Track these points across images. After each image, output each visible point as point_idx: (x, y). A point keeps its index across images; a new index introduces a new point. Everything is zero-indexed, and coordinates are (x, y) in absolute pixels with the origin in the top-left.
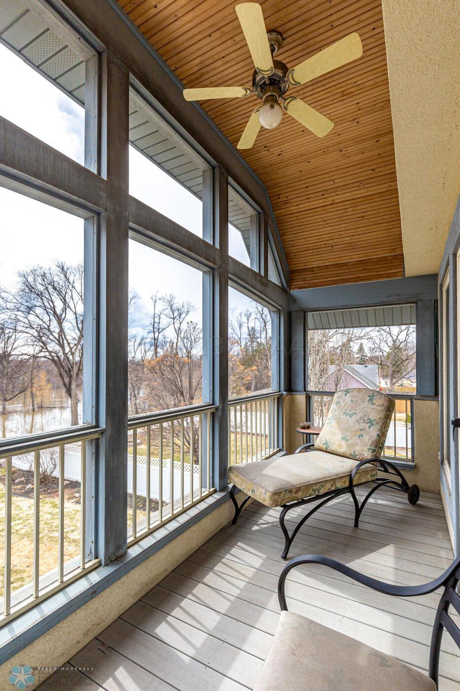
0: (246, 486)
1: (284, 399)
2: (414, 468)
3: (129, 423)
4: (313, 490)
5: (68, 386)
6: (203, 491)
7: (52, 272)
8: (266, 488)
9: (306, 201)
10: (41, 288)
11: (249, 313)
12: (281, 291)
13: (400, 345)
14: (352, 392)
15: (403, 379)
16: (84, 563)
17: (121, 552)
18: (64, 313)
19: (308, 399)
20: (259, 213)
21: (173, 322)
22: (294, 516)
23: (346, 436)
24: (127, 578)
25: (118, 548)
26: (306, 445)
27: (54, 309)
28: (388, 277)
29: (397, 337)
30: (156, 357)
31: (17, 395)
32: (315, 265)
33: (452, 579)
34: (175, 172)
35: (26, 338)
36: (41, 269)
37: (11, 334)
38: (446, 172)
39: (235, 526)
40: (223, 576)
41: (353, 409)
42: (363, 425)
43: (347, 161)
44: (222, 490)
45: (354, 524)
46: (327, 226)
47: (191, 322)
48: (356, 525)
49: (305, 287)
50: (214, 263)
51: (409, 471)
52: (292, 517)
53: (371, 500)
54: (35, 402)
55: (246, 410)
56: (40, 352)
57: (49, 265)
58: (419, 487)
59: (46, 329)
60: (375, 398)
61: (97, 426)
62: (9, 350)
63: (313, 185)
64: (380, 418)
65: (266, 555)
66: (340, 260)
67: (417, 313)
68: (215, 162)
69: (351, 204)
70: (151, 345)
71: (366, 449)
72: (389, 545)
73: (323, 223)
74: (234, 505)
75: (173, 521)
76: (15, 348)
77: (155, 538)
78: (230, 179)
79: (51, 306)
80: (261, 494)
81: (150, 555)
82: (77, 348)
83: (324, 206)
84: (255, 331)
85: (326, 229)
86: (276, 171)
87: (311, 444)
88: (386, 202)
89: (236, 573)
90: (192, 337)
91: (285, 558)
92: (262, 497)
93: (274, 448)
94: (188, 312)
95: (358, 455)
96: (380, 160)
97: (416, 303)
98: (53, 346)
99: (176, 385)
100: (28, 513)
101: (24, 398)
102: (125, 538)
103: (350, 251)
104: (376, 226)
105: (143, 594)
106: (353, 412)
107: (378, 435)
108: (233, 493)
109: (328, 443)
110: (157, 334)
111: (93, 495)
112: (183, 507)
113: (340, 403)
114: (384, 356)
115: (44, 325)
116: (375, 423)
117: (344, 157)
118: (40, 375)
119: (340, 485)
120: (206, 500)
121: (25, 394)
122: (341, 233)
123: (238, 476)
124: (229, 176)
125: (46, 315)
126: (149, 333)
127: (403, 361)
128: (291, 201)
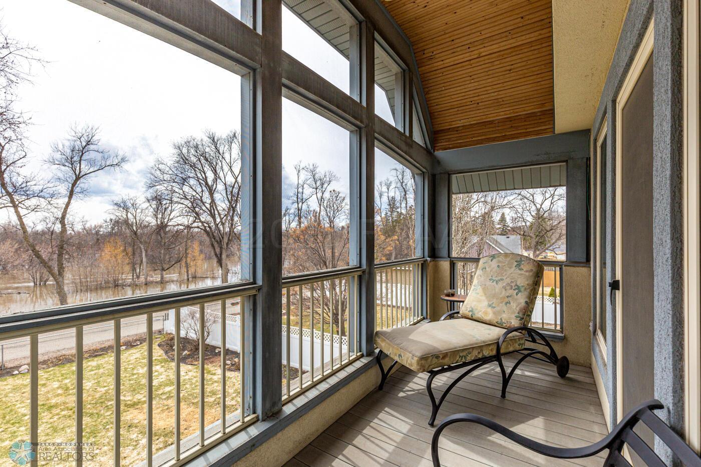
0: (392, 350)
1: (428, 265)
2: (563, 339)
3: (283, 281)
4: (460, 357)
5: (219, 256)
6: (351, 355)
7: (204, 143)
8: (414, 352)
9: (452, 55)
10: (194, 159)
11: (389, 182)
12: (425, 152)
13: (544, 214)
14: (498, 257)
15: (547, 251)
16: (244, 417)
17: (276, 409)
18: (215, 183)
19: (453, 265)
20: (404, 71)
21: (315, 193)
22: (439, 384)
23: (493, 303)
24: (282, 435)
25: (274, 404)
26: (450, 313)
27: (205, 179)
28: (537, 135)
29: (541, 205)
30: (300, 227)
31: (174, 265)
32: (460, 124)
33: (618, 441)
34: (323, 30)
35: (181, 209)
36: (194, 140)
37: (167, 205)
38: (607, 8)
39: (381, 391)
40: (372, 439)
41: (500, 275)
42: (510, 292)
43: (495, 9)
44: (369, 354)
45: (501, 394)
46: (473, 81)
47: (334, 191)
48: (503, 395)
49: (450, 148)
50: (361, 122)
51: (558, 342)
52: (438, 386)
53: (518, 372)
54: (190, 272)
55: (387, 282)
56: (194, 223)
57: (200, 136)
58: (569, 359)
59: (199, 200)
60: (523, 263)
61: (254, 282)
62: (166, 220)
63: (459, 38)
64: (528, 285)
65: (413, 421)
66: (486, 118)
67: (567, 172)
68: (362, 16)
69: (498, 56)
70: (295, 216)
71: (513, 316)
72: (538, 417)
73: (469, 78)
74: (380, 371)
75: (324, 383)
76: (172, 219)
77: (307, 397)
78: (377, 35)
79: (203, 177)
80: (408, 358)
81: (303, 413)
82: (227, 219)
83: (470, 60)
84: (395, 201)
85: (472, 85)
86: (421, 25)
87: (455, 311)
88: (536, 52)
89: (385, 437)
90: (335, 206)
91: (432, 425)
92: (409, 362)
93: (418, 316)
94: (330, 181)
95: (505, 323)
96: (530, 7)
97: (566, 161)
98: (205, 217)
99: (319, 255)
100: (185, 378)
101: (179, 268)
102: (280, 396)
103: (496, 108)
104: (525, 79)
105: (297, 452)
106: (500, 278)
107: (526, 302)
108: (380, 359)
109: (474, 310)
110: (300, 204)
111: (251, 350)
112: (333, 370)
113: (486, 269)
114: (527, 227)
115: (197, 195)
116: (522, 289)
117: (492, 5)
118: (194, 245)
119: (487, 353)
120: (354, 364)
121: (180, 264)
122: (487, 88)
123: (385, 340)
124: (375, 32)
125: (199, 186)
126: (293, 203)
127: (548, 231)
128: (437, 56)
